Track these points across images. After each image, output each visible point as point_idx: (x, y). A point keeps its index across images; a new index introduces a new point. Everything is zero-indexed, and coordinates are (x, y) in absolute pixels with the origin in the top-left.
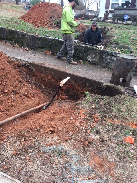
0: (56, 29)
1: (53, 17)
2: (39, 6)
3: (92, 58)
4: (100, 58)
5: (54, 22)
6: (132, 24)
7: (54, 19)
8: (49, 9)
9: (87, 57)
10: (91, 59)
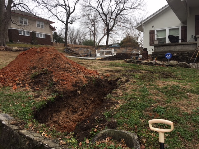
6: (177, 64)
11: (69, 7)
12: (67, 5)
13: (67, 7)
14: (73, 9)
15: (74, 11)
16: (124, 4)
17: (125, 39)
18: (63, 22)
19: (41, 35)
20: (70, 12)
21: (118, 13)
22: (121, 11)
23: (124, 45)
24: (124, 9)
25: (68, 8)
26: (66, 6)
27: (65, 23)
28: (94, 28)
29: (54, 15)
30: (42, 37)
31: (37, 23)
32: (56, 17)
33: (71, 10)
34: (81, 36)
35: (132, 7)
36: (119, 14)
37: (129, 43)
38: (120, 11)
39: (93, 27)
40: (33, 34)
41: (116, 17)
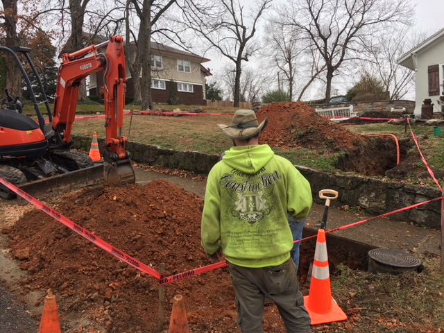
0: (296, 148)
1: (293, 127)
2: (267, 111)
3: (370, 200)
4: (387, 199)
5: (293, 135)
7: (294, 130)
8: (285, 114)
9: (357, 199)
10: (366, 202)
11: (244, 28)
12: (240, 24)
13: (239, 28)
14: (252, 30)
15: (252, 35)
16: (363, 14)
17: (358, 86)
18: (231, 58)
19: (185, 86)
20: (246, 37)
21: (351, 33)
22: (357, 28)
23: (356, 98)
24: (363, 24)
25: (241, 30)
26: (237, 25)
27: (236, 59)
28: (290, 65)
29: (215, 45)
30: (188, 91)
31: (179, 62)
32: (218, 49)
33: (248, 33)
34: (254, 84)
35: (382, 18)
36: (352, 36)
37: (369, 94)
38: (355, 29)
39: (288, 64)
40: (172, 85)
41: (347, 40)
